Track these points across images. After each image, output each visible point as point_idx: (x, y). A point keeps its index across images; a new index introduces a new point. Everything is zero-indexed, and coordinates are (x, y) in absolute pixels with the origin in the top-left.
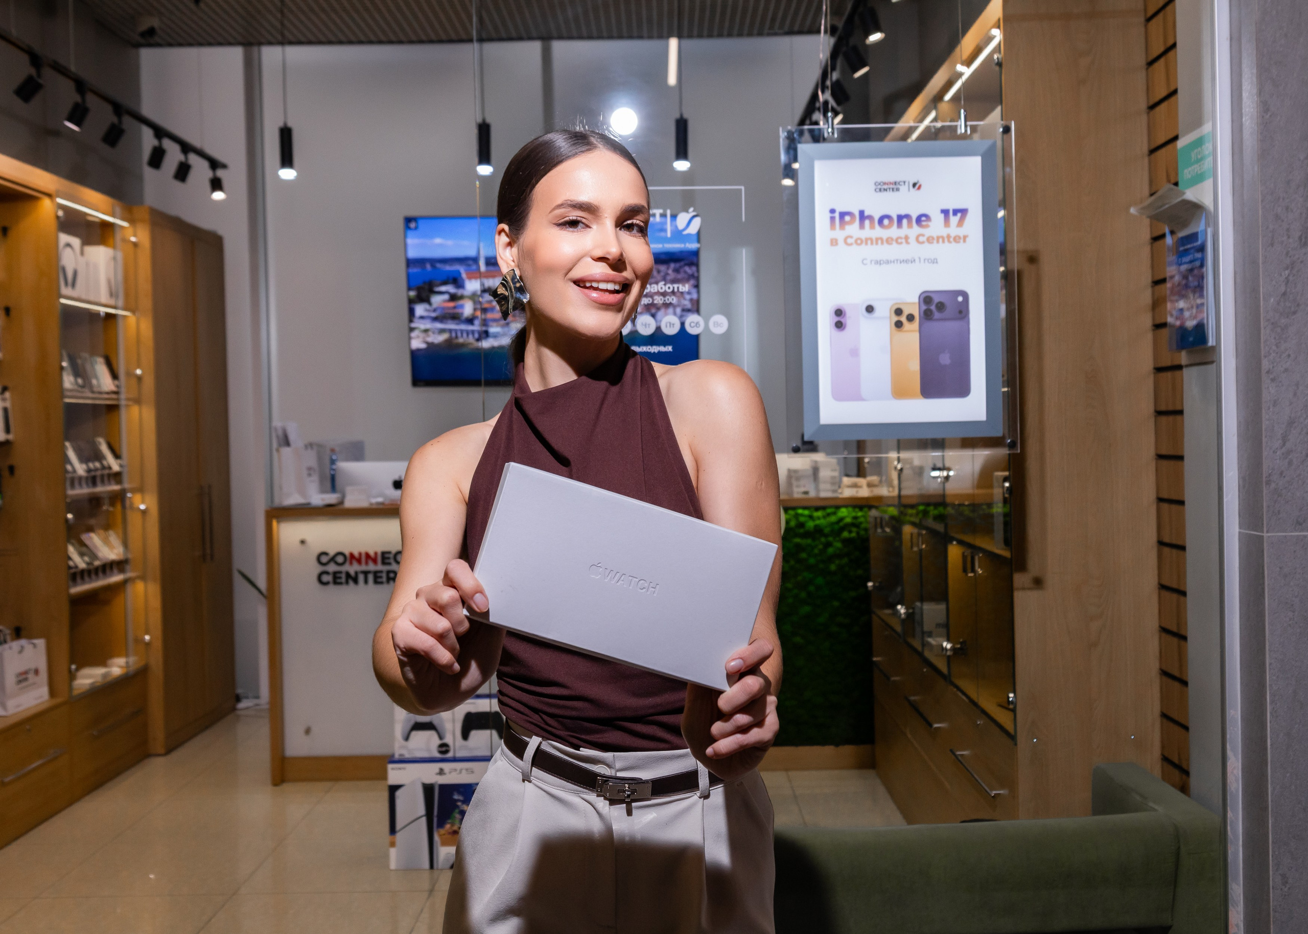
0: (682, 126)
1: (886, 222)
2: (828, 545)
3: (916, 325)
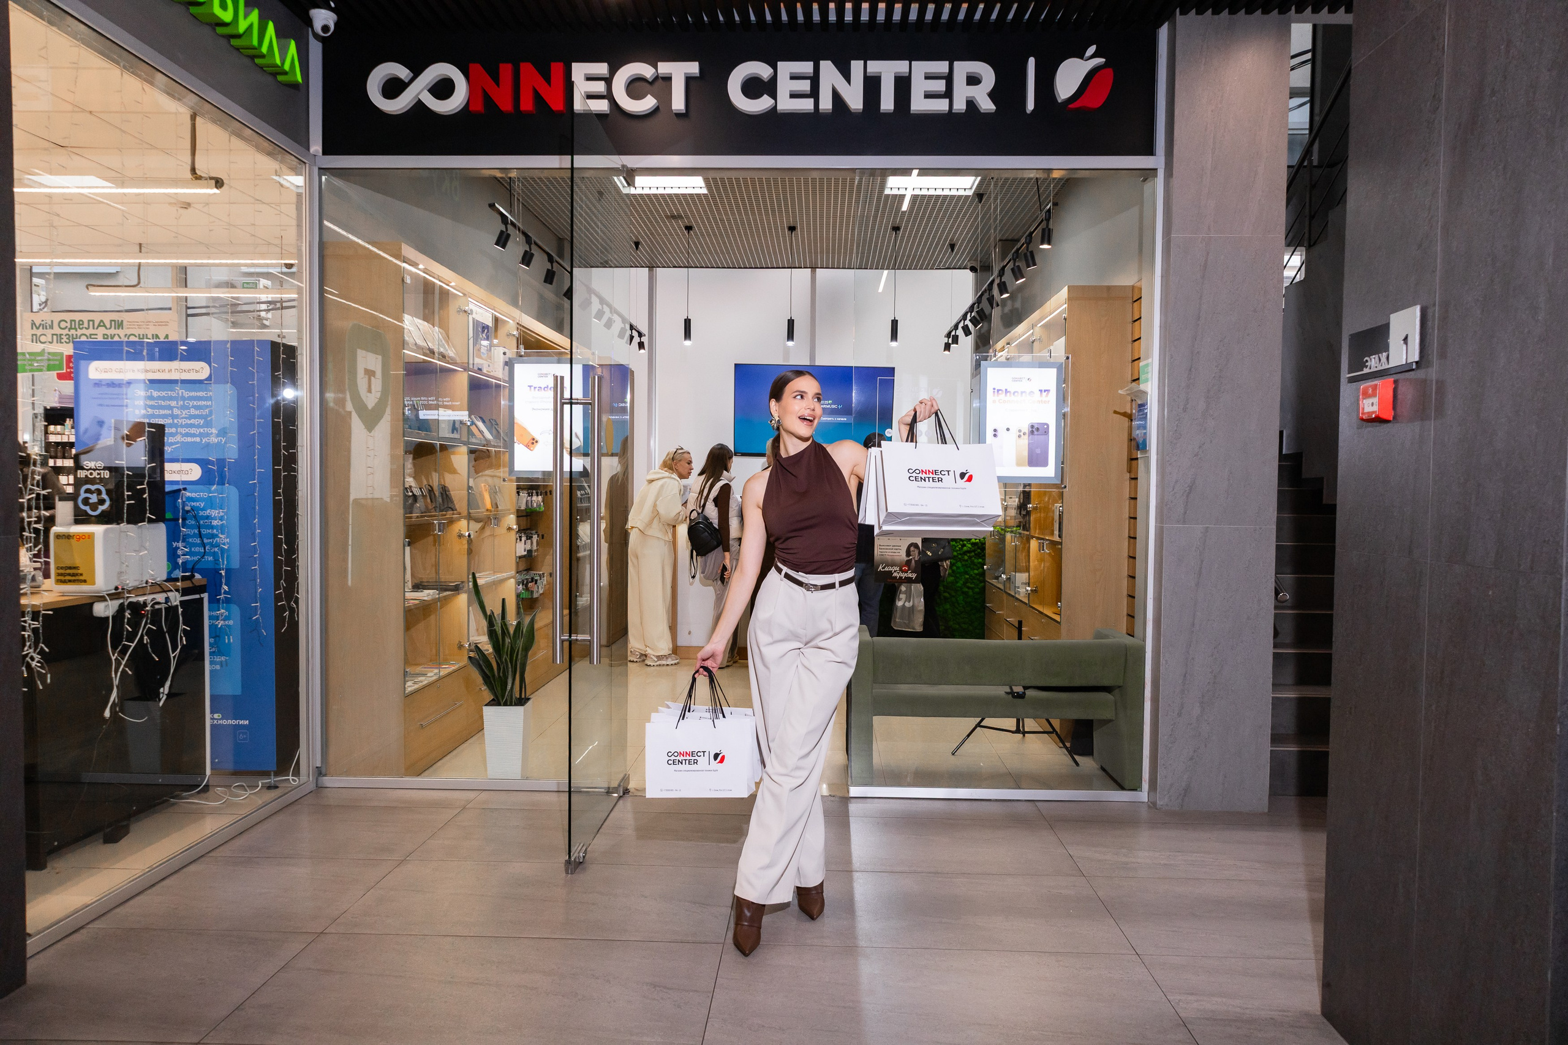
0: (895, 323)
1: (1016, 394)
2: (964, 545)
3: (1027, 436)
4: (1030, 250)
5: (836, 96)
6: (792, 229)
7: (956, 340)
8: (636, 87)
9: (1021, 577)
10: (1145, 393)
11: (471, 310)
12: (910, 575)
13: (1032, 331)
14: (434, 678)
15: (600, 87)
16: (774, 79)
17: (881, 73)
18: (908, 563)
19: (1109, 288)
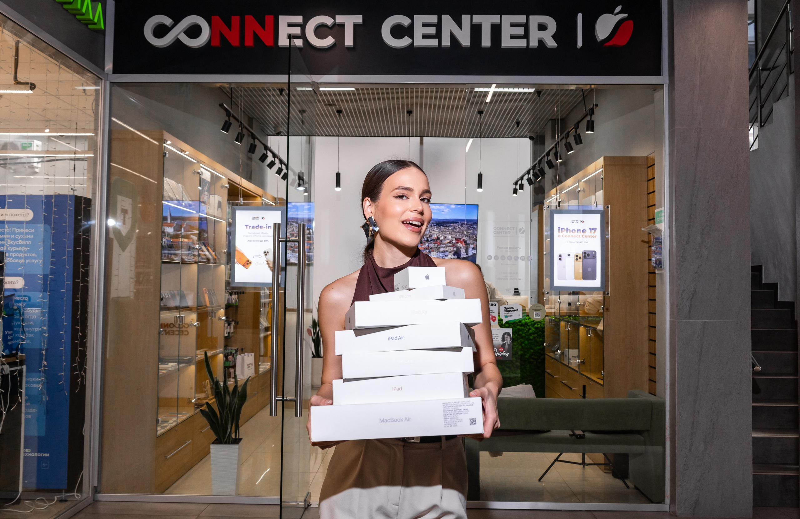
0: (480, 176)
1: (574, 231)
2: (530, 329)
3: (581, 260)
4: (577, 133)
5: (453, 38)
6: (410, 112)
7: (522, 187)
8: (321, 31)
9: (572, 352)
10: (660, 231)
11: (202, 172)
12: (505, 354)
13: (577, 184)
14: (174, 424)
15: (297, 31)
16: (412, 26)
17: (482, 22)
18: (503, 346)
19: (631, 158)
